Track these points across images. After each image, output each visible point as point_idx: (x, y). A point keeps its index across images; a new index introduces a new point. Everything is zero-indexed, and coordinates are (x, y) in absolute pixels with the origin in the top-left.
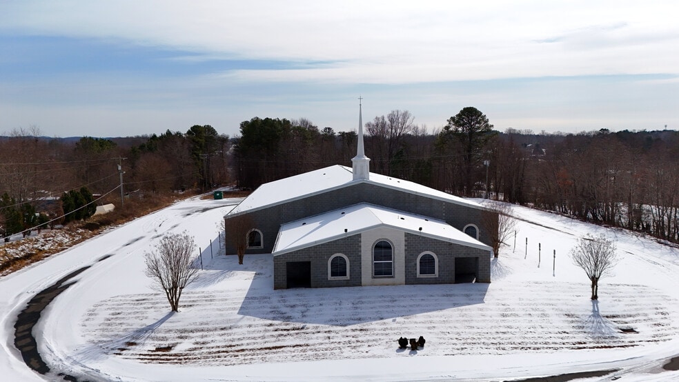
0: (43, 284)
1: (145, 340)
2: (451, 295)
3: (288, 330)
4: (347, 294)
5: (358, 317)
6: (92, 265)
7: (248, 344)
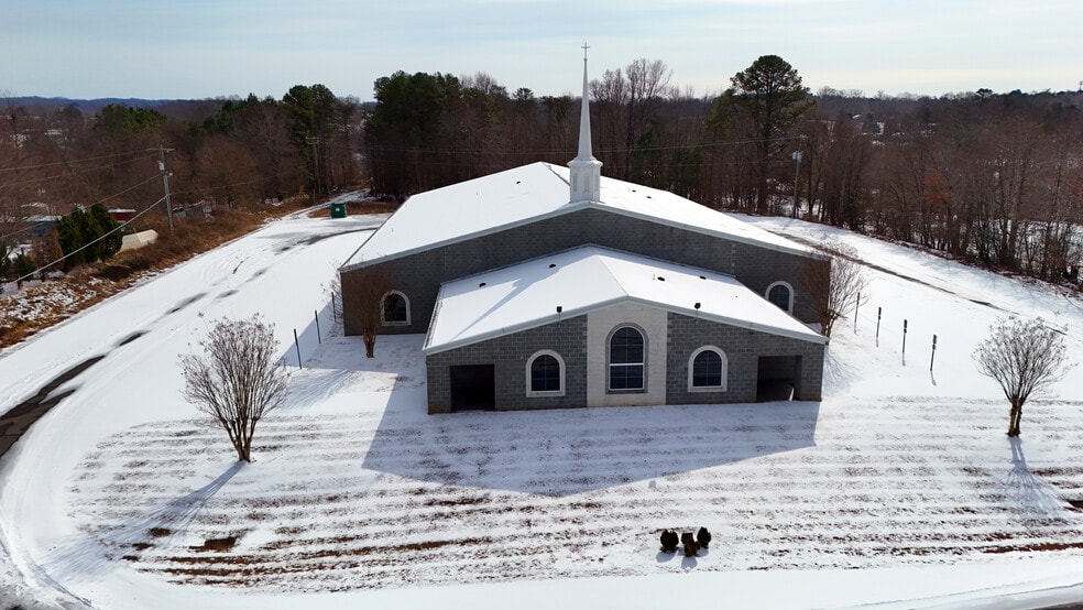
0: (15, 395)
1: (188, 524)
2: (750, 429)
3: (453, 503)
4: (559, 424)
5: (580, 475)
6: (108, 353)
7: (377, 536)
